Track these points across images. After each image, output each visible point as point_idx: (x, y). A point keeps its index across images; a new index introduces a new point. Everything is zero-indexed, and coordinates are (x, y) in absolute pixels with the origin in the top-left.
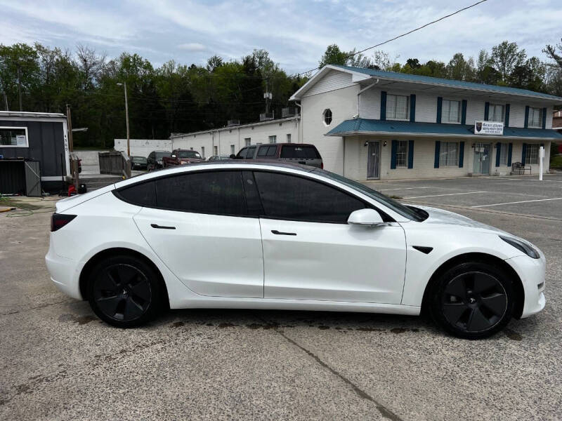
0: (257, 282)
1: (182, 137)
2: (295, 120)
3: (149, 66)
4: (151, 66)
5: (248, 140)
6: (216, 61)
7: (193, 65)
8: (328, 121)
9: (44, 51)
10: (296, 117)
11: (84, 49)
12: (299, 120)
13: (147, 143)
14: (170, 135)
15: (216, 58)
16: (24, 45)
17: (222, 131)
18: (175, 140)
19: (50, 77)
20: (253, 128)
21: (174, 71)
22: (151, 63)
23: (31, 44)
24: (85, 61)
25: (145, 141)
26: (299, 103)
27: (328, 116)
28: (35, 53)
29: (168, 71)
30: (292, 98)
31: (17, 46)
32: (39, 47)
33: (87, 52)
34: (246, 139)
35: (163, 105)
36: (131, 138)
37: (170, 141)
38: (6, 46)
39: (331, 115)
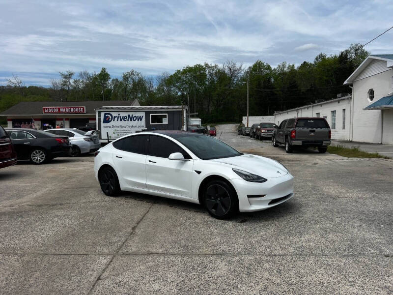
0: (143, 182)
1: (281, 114)
2: (348, 99)
3: (269, 68)
4: (270, 67)
5: (318, 114)
6: (322, 57)
7: (305, 62)
8: (372, 98)
9: (209, 67)
10: (349, 96)
11: (231, 62)
12: (351, 98)
13: (263, 118)
14: (274, 113)
15: (321, 55)
16: (199, 65)
17: (303, 108)
18: (277, 116)
19: (212, 82)
20: (321, 106)
21: (286, 69)
22: (271, 66)
23: (203, 64)
24: (231, 69)
25: (261, 117)
26: (352, 85)
27: (371, 93)
28: (205, 69)
29: (281, 69)
30: (345, 82)
31: (196, 66)
32: (206, 65)
33: (232, 64)
34: (317, 114)
35: (276, 92)
36: (249, 116)
37: (274, 116)
38: (191, 66)
39: (373, 94)
